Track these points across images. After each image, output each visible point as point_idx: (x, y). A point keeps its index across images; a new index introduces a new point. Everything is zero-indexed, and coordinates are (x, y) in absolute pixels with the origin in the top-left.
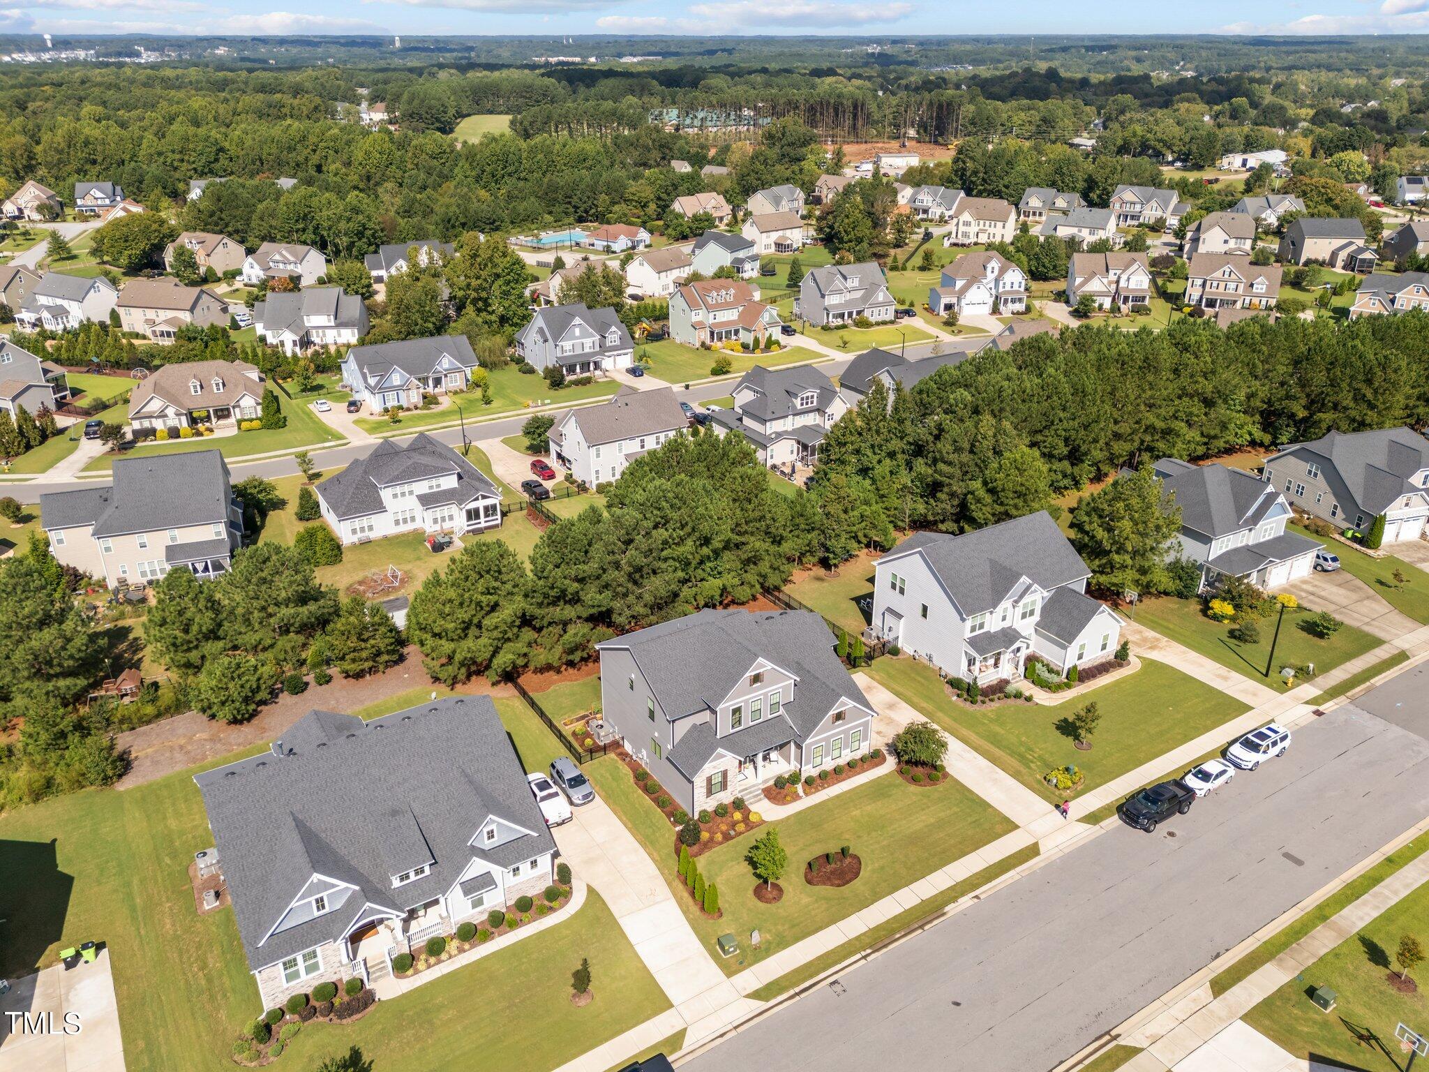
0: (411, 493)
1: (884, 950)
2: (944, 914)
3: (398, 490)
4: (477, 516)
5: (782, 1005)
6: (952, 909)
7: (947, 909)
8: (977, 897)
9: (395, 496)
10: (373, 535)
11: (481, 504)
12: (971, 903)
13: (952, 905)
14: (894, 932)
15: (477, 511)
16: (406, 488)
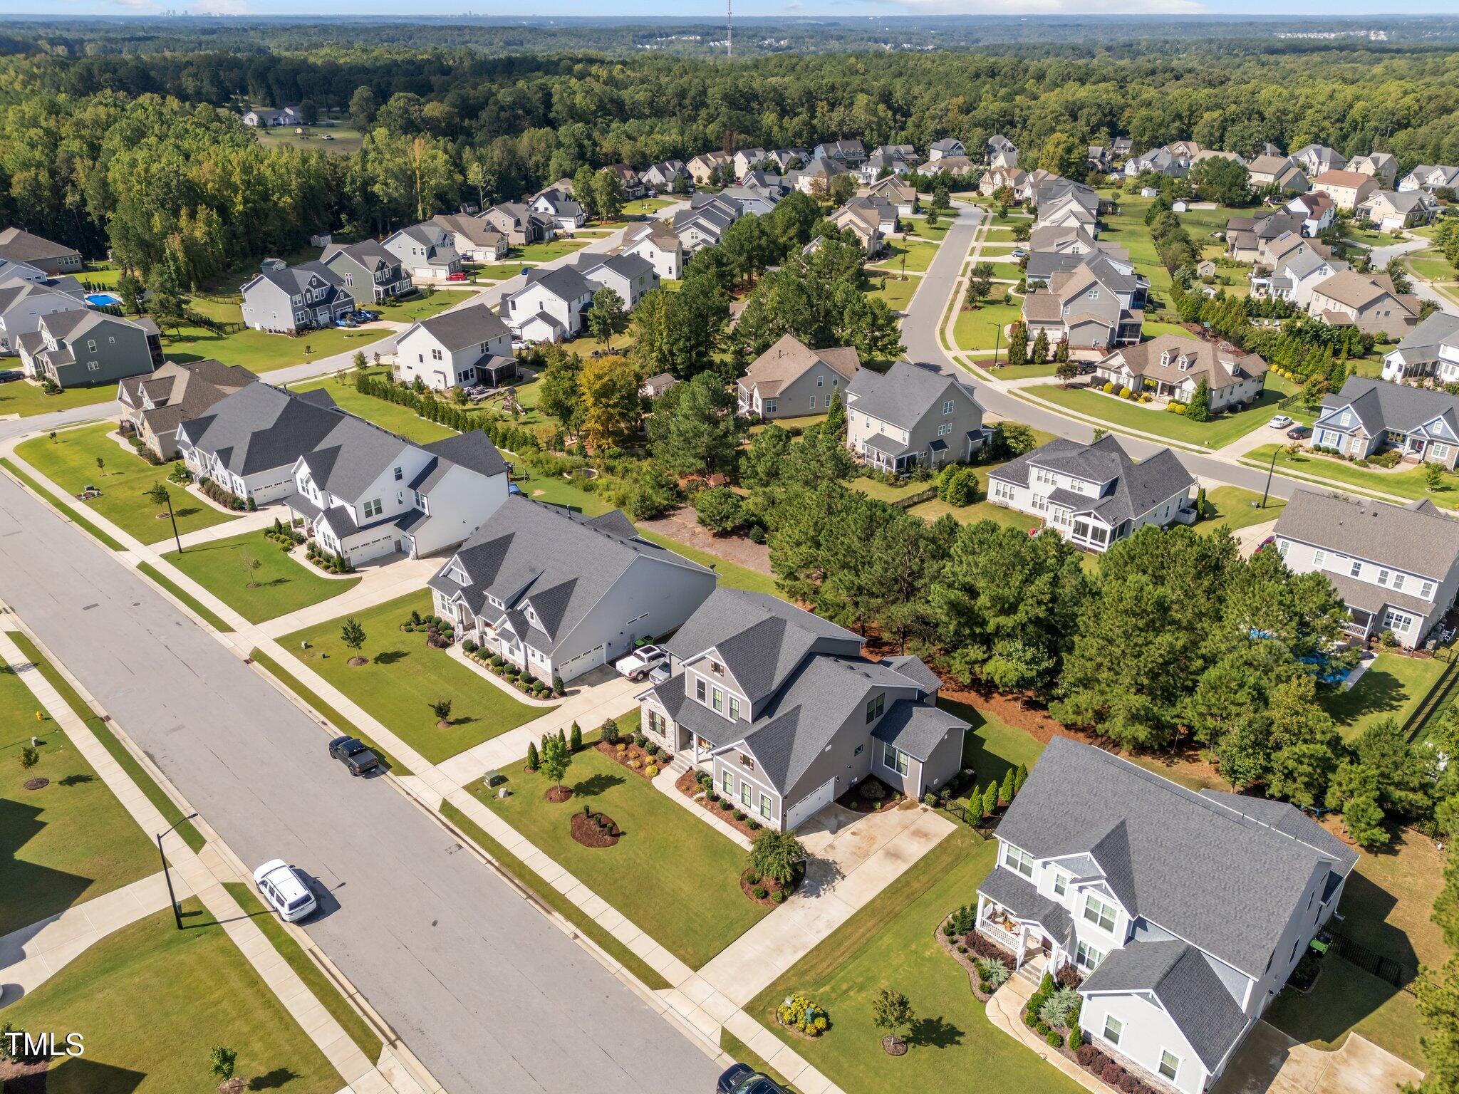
0: (1054, 482)
1: (499, 874)
2: (549, 912)
3: (1043, 473)
4: (1084, 533)
5: (438, 823)
6: (557, 919)
7: (556, 914)
8: (576, 936)
9: (1039, 478)
10: (1013, 504)
11: (1091, 522)
12: (567, 932)
13: (561, 918)
14: (521, 877)
15: (1085, 527)
16: (1050, 475)
